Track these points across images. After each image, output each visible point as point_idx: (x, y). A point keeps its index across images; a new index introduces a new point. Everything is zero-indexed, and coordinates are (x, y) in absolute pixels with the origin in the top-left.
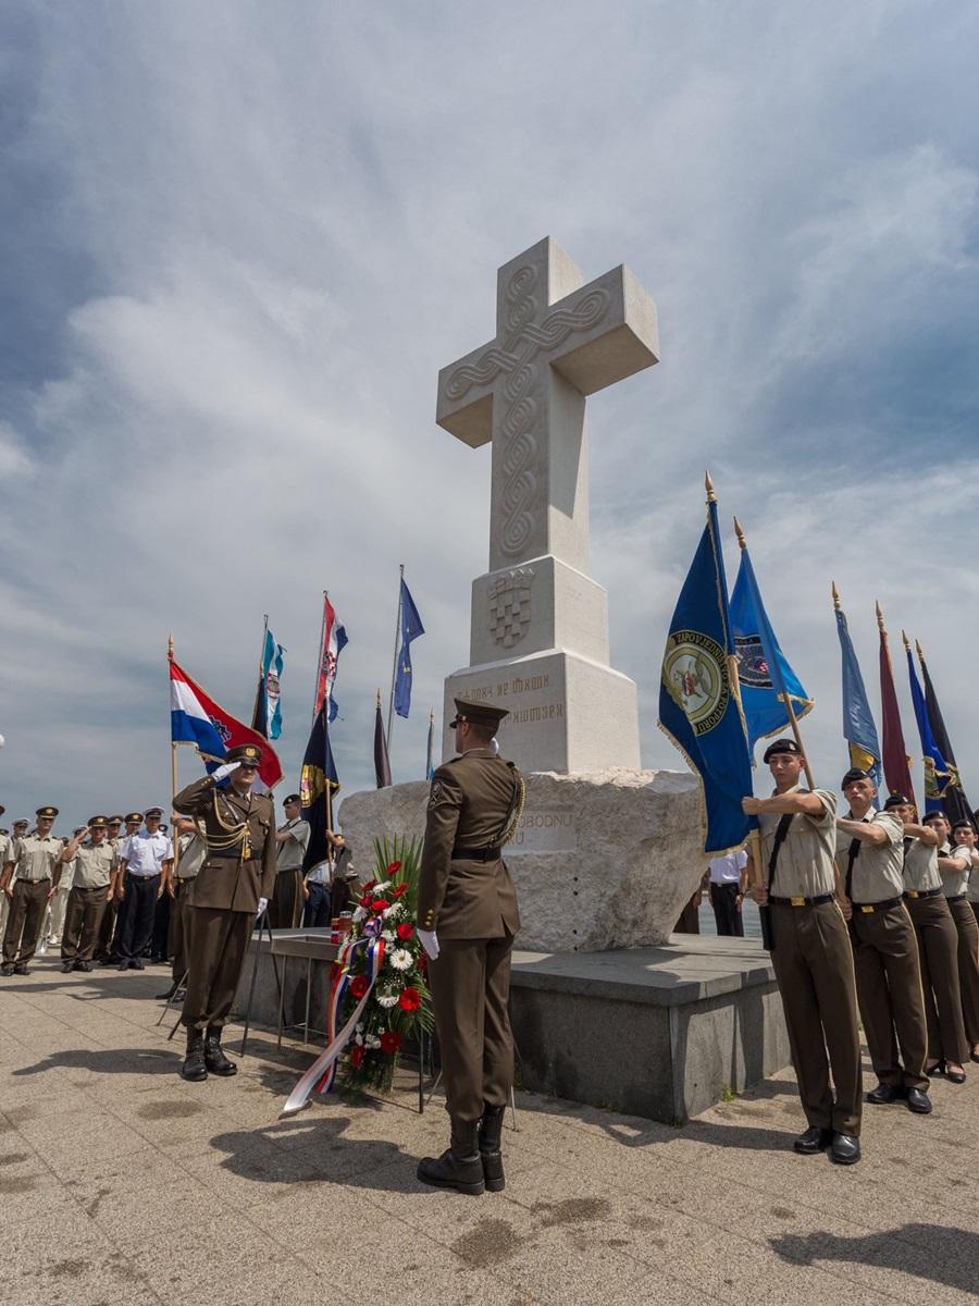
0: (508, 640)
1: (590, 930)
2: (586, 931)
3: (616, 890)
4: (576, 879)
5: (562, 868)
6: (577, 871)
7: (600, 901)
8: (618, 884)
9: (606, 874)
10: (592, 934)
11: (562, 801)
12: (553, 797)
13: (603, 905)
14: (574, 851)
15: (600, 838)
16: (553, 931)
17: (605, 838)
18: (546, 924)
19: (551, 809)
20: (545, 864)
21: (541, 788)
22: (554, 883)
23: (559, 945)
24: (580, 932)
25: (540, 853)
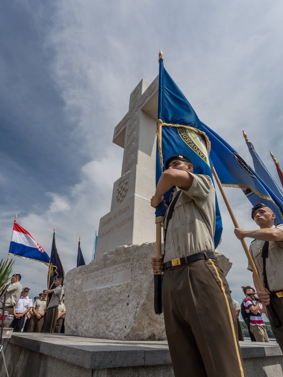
0: (121, 199)
1: (132, 325)
2: (130, 325)
3: (144, 300)
4: (129, 296)
5: (124, 290)
6: (130, 292)
7: (137, 307)
8: (145, 297)
9: (140, 291)
10: (133, 327)
11: (127, 257)
12: (124, 256)
13: (138, 309)
14: (129, 282)
15: (139, 272)
16: (118, 327)
17: (141, 272)
18: (115, 324)
19: (123, 262)
20: (118, 290)
21: (120, 253)
22: (120, 300)
23: (119, 335)
24: (127, 327)
25: (117, 285)
